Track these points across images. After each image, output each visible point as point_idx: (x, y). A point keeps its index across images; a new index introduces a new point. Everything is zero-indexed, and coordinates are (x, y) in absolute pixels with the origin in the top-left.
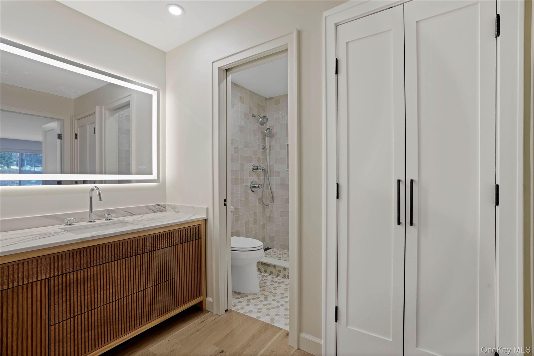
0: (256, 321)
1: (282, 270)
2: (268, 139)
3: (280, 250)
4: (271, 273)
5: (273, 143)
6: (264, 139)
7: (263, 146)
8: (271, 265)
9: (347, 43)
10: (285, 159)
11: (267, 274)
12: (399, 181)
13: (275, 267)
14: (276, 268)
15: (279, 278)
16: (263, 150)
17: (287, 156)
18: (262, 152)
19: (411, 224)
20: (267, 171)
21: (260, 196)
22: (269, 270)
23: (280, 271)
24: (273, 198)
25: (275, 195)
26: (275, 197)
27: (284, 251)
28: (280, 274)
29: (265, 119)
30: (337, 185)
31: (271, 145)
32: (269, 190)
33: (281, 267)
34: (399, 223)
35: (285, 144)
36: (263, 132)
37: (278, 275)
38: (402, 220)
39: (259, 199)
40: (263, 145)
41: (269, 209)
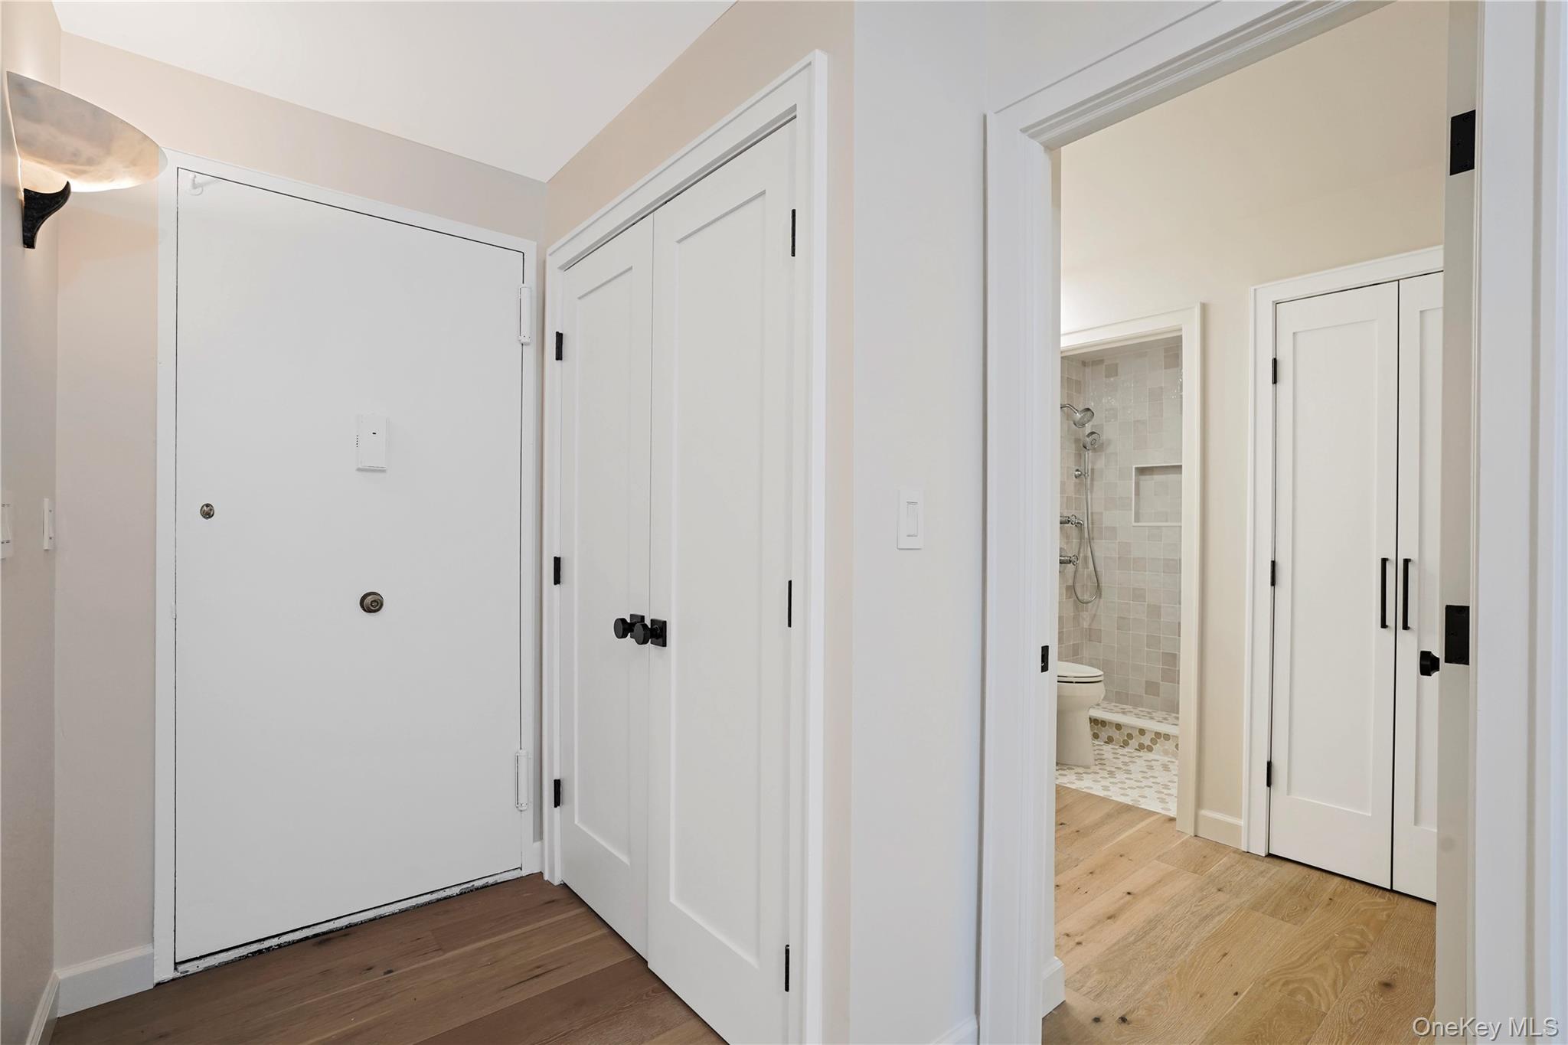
0: (1104, 800)
1: (1136, 733)
2: (1089, 455)
3: (1114, 704)
4: (1110, 740)
5: (1100, 464)
6: (1079, 456)
7: (1077, 470)
8: (1111, 723)
9: (1294, 333)
10: (1131, 501)
11: (1099, 741)
12: (1384, 561)
13: (1118, 727)
14: (1122, 730)
15: (1127, 750)
16: (1077, 481)
17: (1136, 495)
18: (1075, 483)
19: (1406, 627)
20: (1086, 525)
21: (1070, 583)
22: (1104, 735)
23: (1130, 736)
24: (1098, 585)
25: (1104, 581)
26: (1103, 585)
27: (1125, 706)
28: (1130, 741)
29: (1089, 413)
30: (1273, 563)
31: (1095, 467)
32: (1088, 568)
33: (1132, 728)
34: (1384, 625)
35: (1132, 467)
36: (1077, 441)
37: (1125, 744)
38: (1390, 621)
39: (1068, 588)
40: (1077, 468)
41: (1087, 611)
